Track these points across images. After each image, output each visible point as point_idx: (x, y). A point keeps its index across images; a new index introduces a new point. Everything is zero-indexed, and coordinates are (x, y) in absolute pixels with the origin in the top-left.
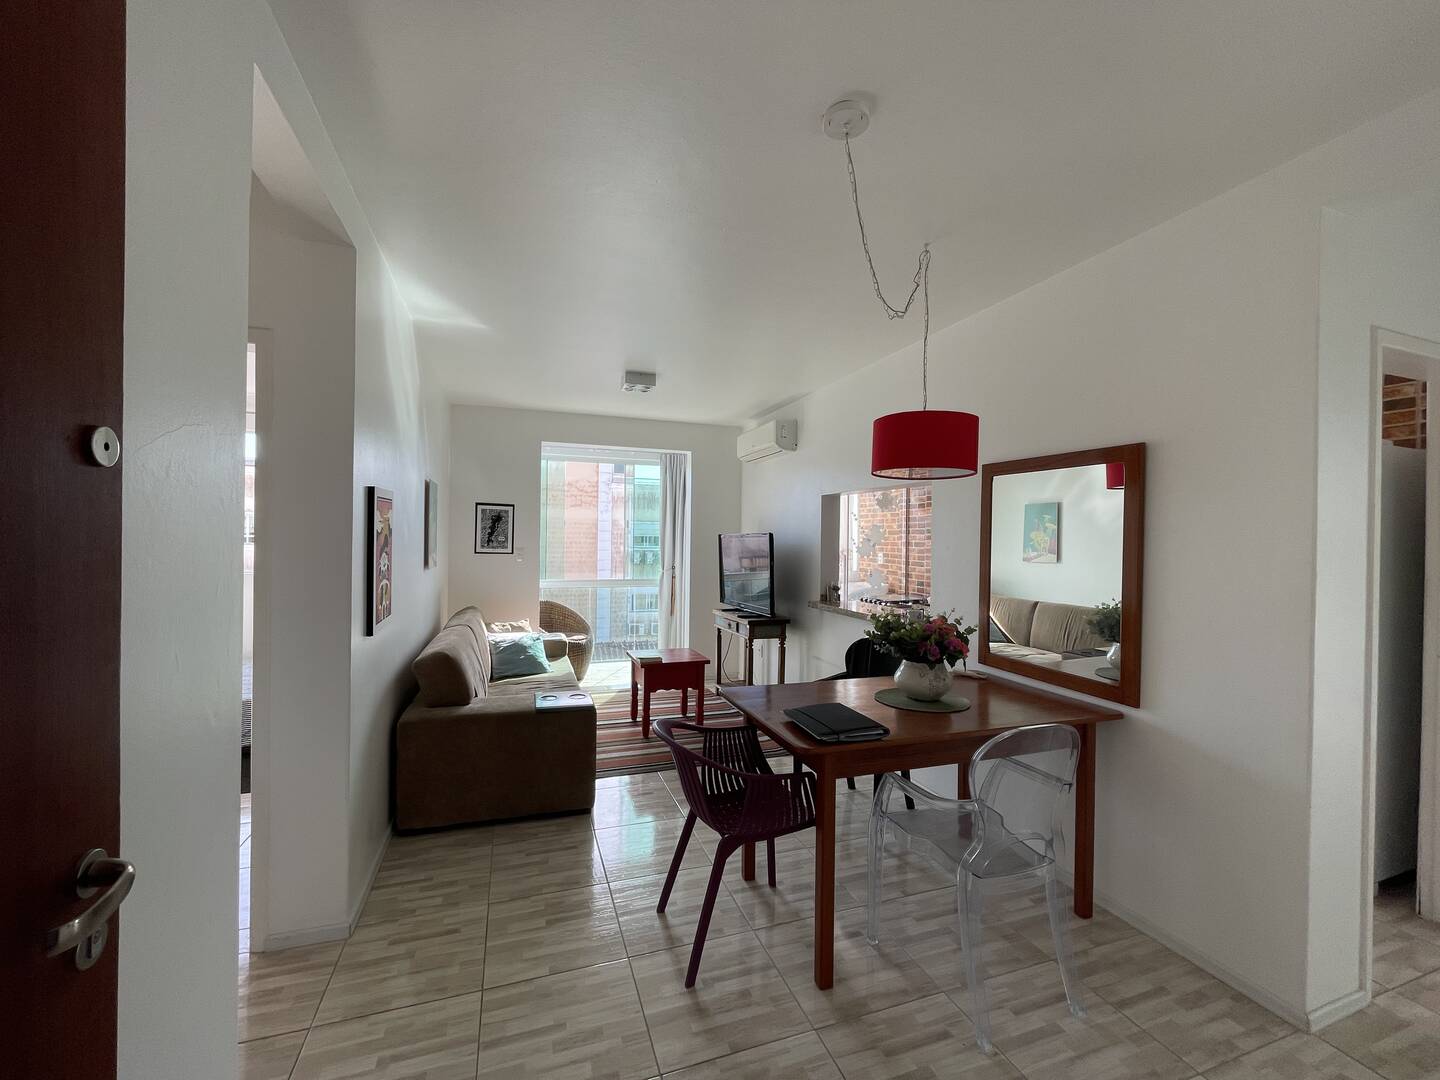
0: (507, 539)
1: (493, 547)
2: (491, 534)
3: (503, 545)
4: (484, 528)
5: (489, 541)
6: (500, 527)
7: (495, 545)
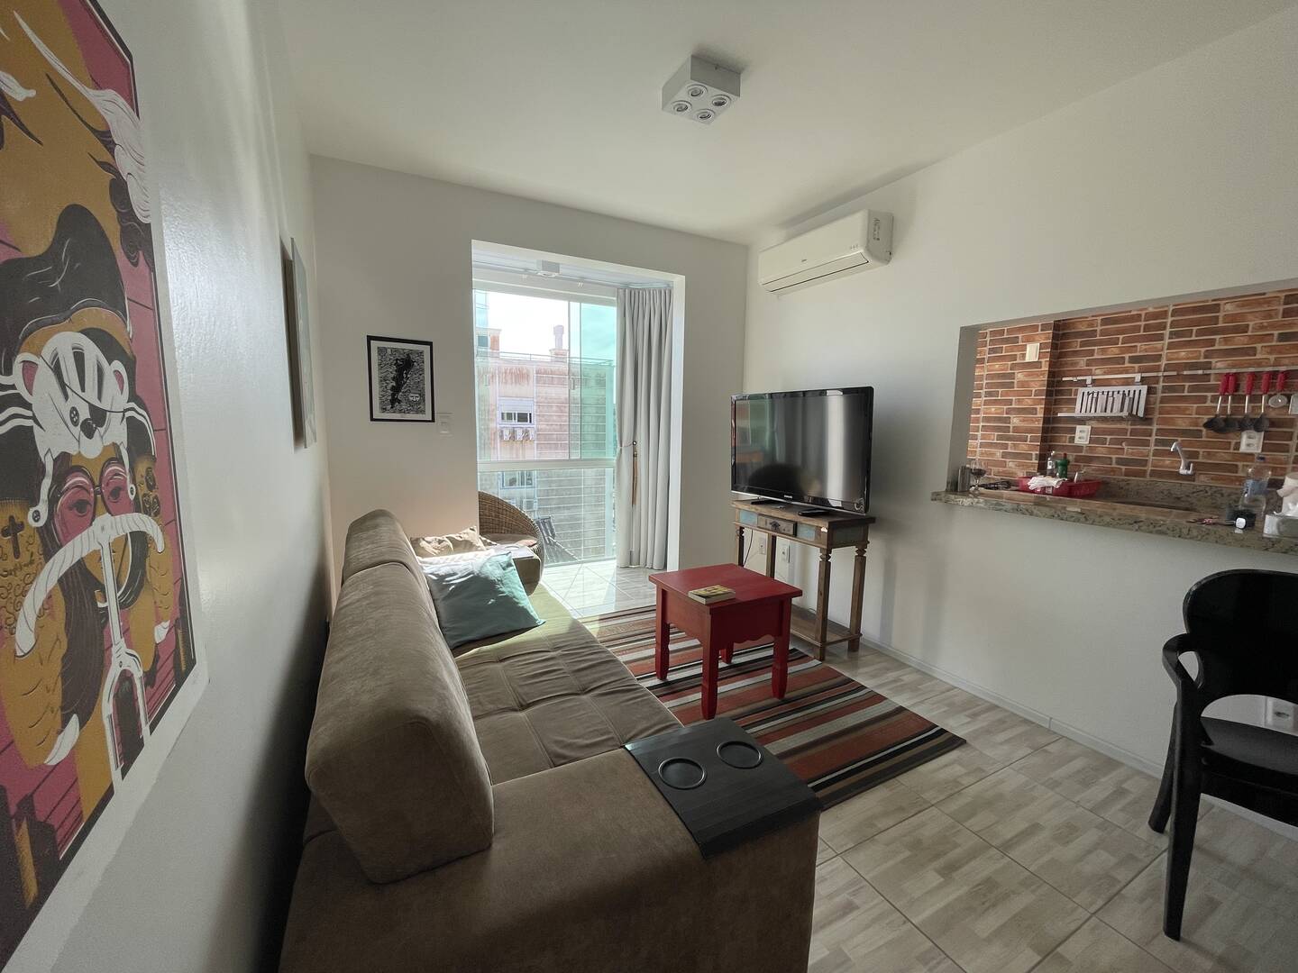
0: (422, 395)
1: (400, 411)
2: (396, 390)
3: (417, 407)
4: (383, 380)
5: (394, 401)
6: (411, 379)
7: (404, 406)
